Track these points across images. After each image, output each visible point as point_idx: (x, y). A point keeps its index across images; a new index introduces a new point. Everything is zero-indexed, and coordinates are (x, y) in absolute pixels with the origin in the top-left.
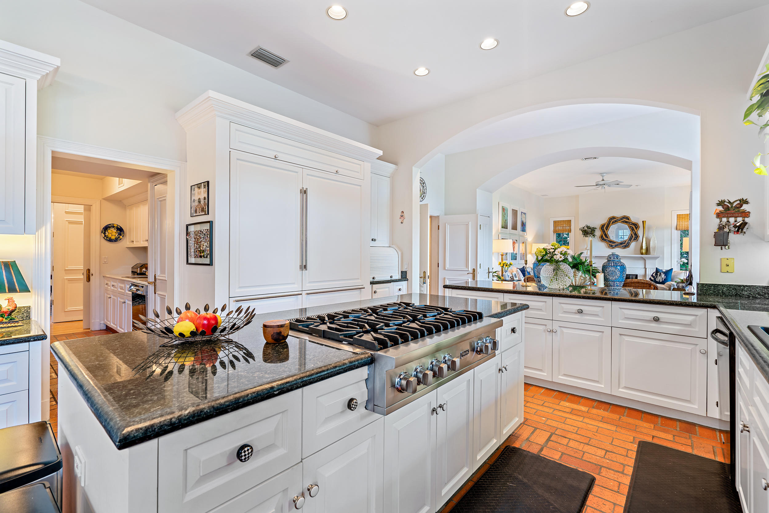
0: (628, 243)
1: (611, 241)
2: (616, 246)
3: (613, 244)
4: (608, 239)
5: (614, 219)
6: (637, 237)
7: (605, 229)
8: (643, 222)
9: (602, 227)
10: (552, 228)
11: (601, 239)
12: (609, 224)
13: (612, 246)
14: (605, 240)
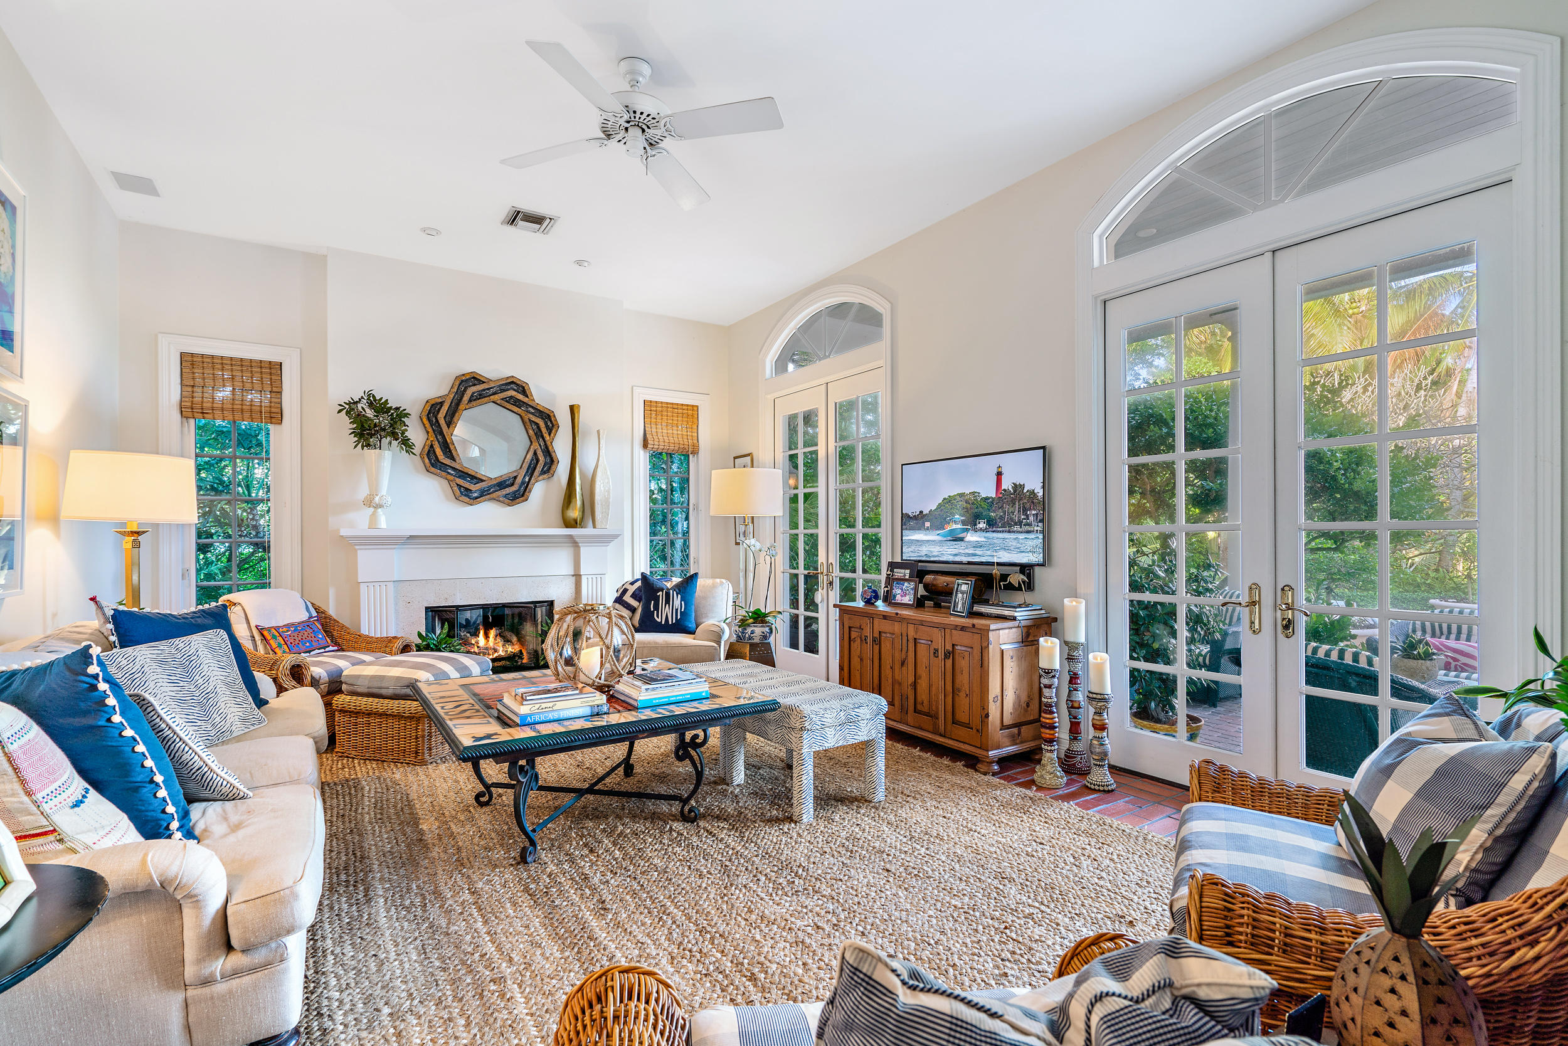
0: (523, 483)
1: (464, 474)
2: (483, 493)
3: (472, 487)
4: (453, 464)
5: (474, 385)
6: (552, 461)
7: (442, 422)
8: (572, 408)
9: (429, 413)
10: (171, 390)
11: (427, 461)
12: (458, 404)
13: (467, 492)
14: (443, 467)
